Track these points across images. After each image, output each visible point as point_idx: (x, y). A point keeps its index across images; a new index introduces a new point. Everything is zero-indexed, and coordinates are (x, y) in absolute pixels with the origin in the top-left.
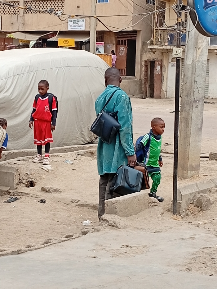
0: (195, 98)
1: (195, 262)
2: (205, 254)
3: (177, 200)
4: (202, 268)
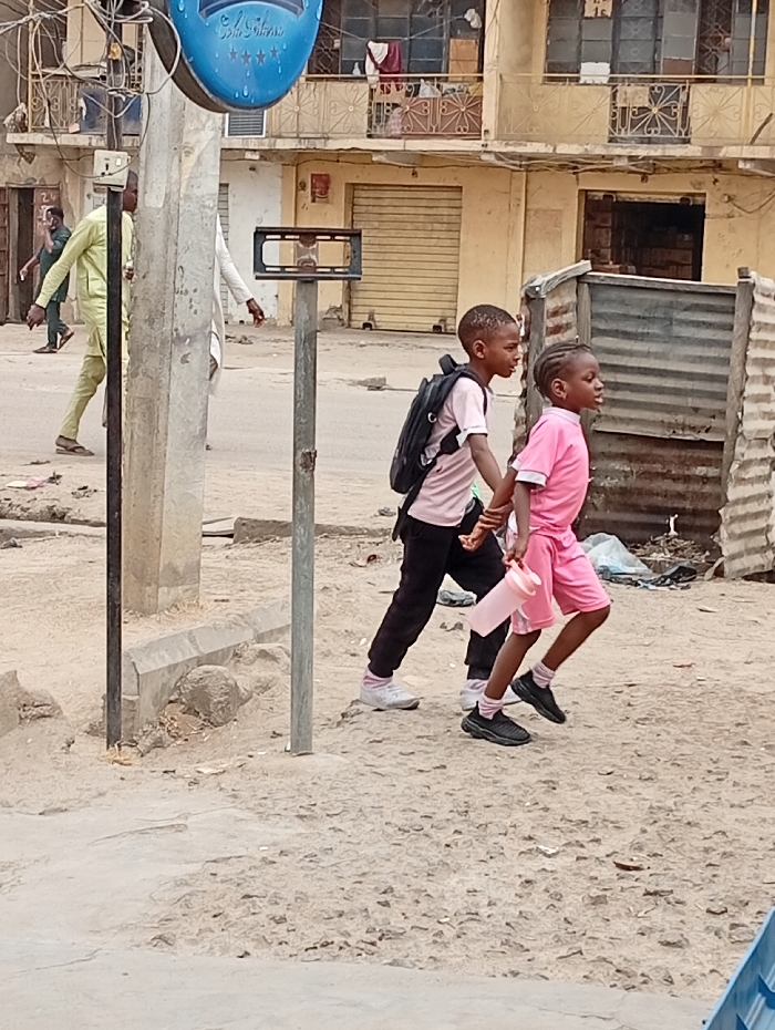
0: (180, 328)
1: (186, 911)
2: (222, 882)
3: (123, 690)
4: (212, 931)
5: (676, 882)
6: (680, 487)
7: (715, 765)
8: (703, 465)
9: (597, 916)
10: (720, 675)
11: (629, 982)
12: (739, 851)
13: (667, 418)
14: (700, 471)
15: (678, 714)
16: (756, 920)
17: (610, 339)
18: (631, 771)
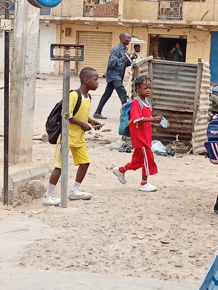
0: (26, 75)
1: (29, 255)
2: (40, 246)
3: (9, 187)
4: (37, 262)
5: (180, 247)
6: (180, 126)
7: (191, 212)
8: (187, 119)
9: (155, 257)
10: (192, 184)
11: (165, 278)
12: (199, 238)
13: (176, 105)
14: (186, 121)
15: (180, 196)
16: (204, 259)
17: (159, 80)
18: (166, 213)
